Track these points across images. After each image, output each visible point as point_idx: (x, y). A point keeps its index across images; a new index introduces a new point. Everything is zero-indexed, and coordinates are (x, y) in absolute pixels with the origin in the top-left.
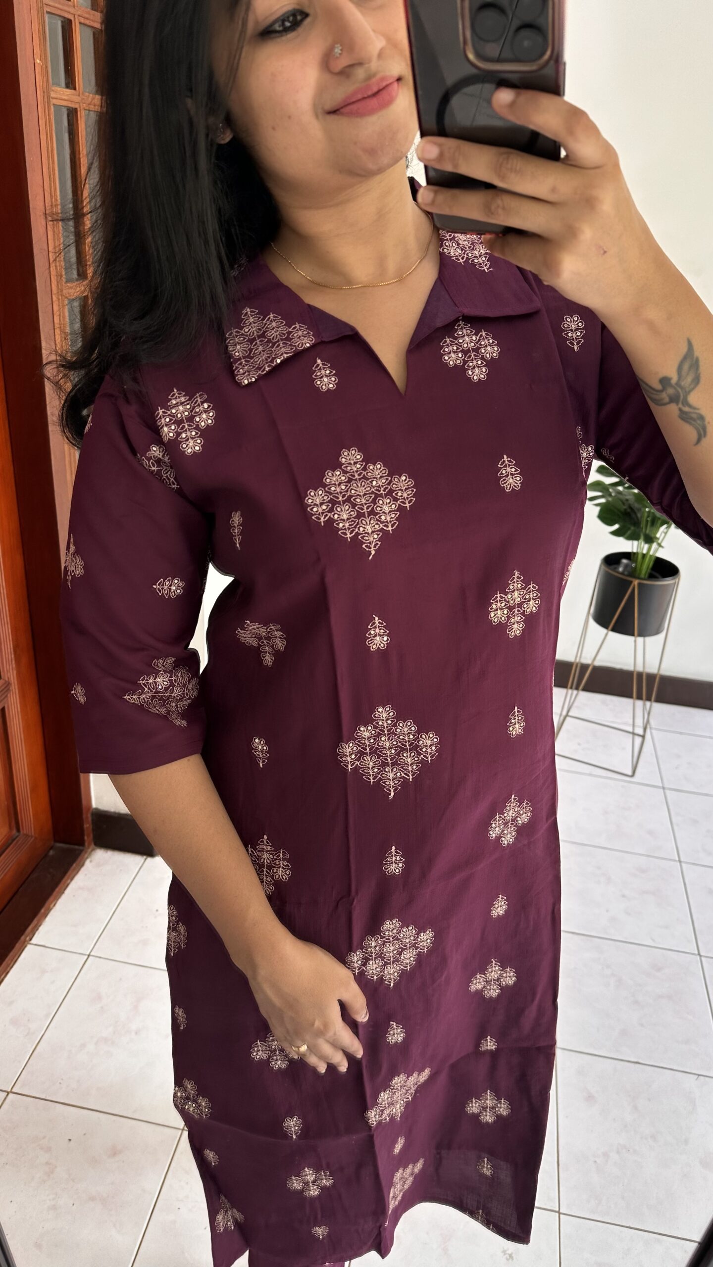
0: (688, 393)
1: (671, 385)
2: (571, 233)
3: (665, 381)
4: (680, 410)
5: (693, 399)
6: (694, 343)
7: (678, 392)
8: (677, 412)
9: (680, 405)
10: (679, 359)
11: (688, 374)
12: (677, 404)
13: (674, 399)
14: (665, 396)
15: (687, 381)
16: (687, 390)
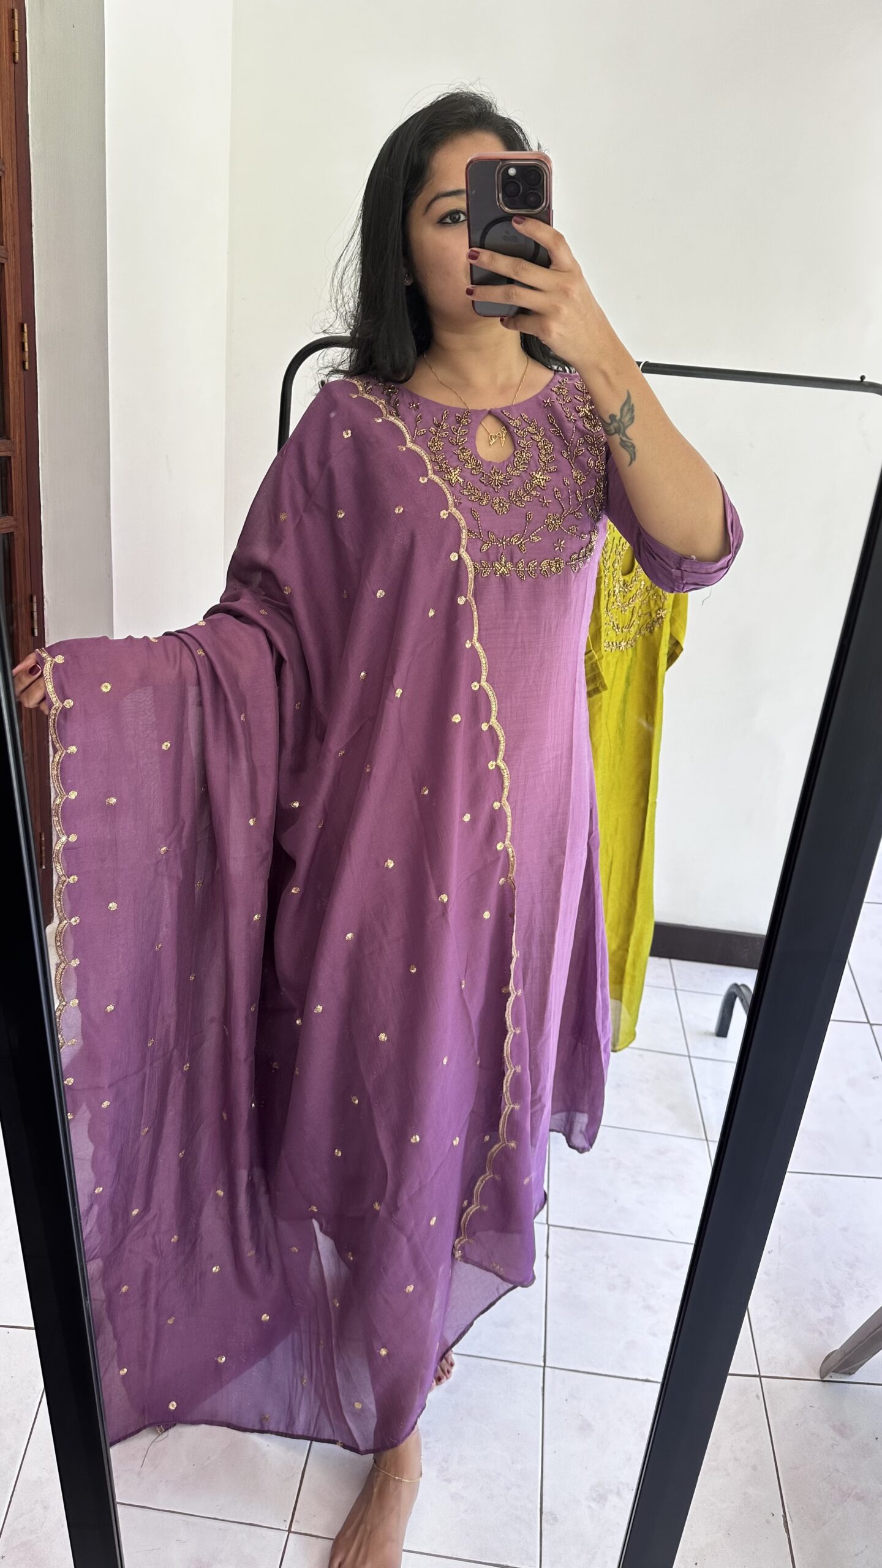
0: (627, 427)
1: (616, 420)
2: (557, 310)
3: (612, 417)
4: (622, 440)
5: (629, 432)
6: (631, 394)
7: (620, 426)
8: (619, 441)
9: (621, 436)
10: (621, 404)
11: (627, 414)
12: (619, 434)
13: (617, 431)
14: (612, 427)
15: (626, 419)
16: (626, 425)
